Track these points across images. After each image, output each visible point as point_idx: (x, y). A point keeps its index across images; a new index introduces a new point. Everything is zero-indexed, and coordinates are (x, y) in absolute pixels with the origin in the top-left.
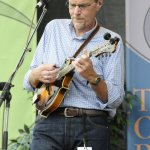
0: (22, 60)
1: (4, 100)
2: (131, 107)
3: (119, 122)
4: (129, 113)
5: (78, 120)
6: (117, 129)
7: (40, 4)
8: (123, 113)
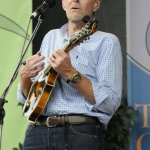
4: (130, 129)
5: (60, 129)
6: (117, 147)
8: (124, 130)
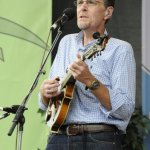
0: (36, 83)
1: (17, 123)
2: (147, 131)
3: (134, 146)
4: (145, 137)
7: (55, 26)
